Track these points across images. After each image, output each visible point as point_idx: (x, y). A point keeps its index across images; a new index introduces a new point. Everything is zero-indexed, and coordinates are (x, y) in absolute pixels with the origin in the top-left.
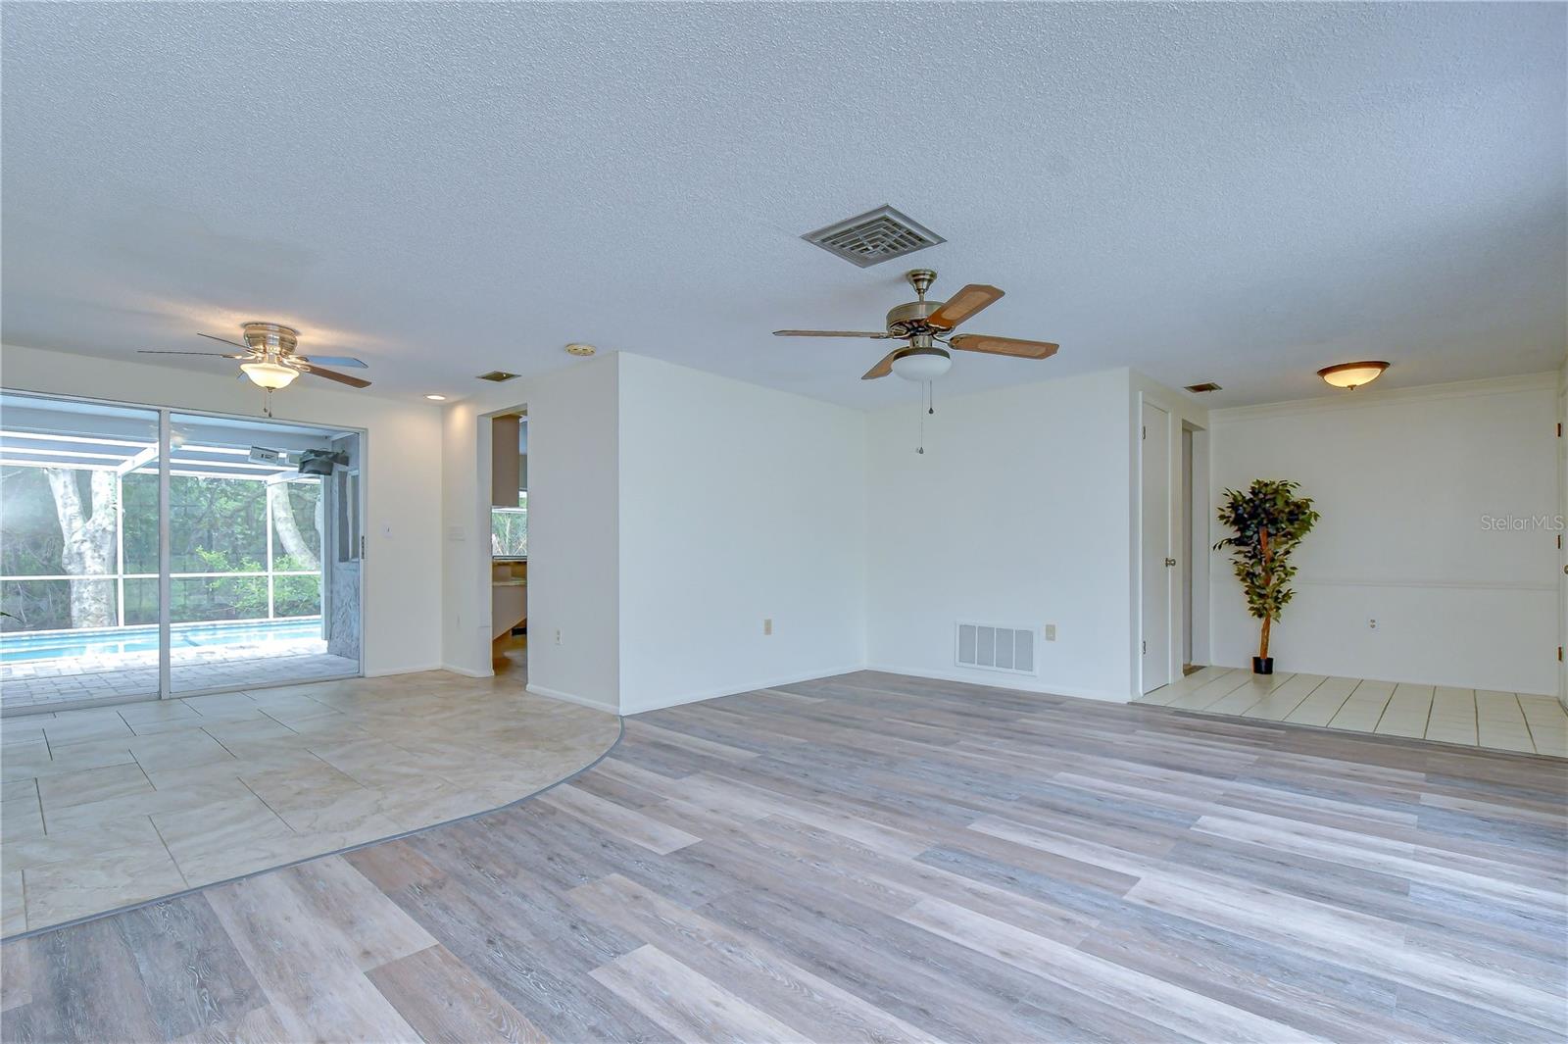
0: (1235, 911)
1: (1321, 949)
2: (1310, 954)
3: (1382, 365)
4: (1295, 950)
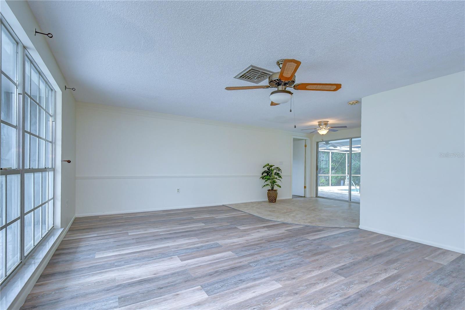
0: (155, 265)
1: (133, 267)
2: (134, 264)
4: (137, 264)
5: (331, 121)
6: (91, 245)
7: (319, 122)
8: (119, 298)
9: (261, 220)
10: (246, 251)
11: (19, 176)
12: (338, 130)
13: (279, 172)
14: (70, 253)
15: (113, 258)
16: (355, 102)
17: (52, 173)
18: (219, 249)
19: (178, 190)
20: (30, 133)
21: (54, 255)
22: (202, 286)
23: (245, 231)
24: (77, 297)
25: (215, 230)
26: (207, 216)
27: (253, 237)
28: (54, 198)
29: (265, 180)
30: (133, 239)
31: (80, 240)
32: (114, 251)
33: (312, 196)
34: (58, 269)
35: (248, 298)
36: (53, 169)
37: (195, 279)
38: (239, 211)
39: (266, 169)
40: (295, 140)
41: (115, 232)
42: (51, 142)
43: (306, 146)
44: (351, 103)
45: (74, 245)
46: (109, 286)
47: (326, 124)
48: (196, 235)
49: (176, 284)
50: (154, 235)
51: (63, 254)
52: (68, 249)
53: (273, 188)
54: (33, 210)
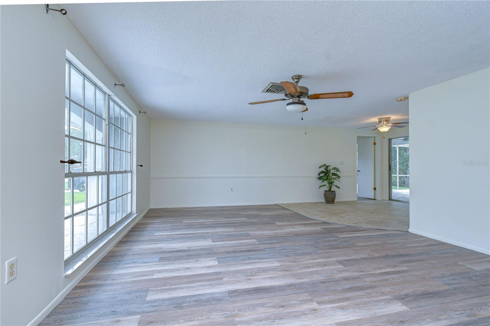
5: (394, 117)
6: (155, 227)
7: (379, 119)
8: (160, 258)
9: (303, 218)
10: (269, 240)
11: (106, 176)
12: (405, 126)
13: (338, 173)
14: (139, 231)
15: (165, 236)
16: (403, 99)
17: (131, 174)
18: (248, 236)
19: (232, 189)
20: (114, 148)
21: (130, 231)
22: (217, 258)
23: (280, 226)
24: (136, 254)
25: (253, 224)
26: (255, 213)
27: (285, 231)
28: (131, 192)
29: (322, 180)
30: (184, 225)
31: (148, 224)
32: (168, 232)
33: (384, 198)
34: (130, 239)
35: (246, 268)
36: (131, 172)
37: (216, 253)
38: (289, 210)
39: (323, 169)
40: (359, 138)
41: (174, 220)
42: (129, 152)
43: (375, 144)
44: (399, 99)
45: (143, 226)
46: (156, 251)
47: (387, 120)
48: (234, 227)
49: (200, 255)
50: (201, 224)
51: (135, 231)
52: (139, 228)
53: (330, 188)
54: (116, 198)
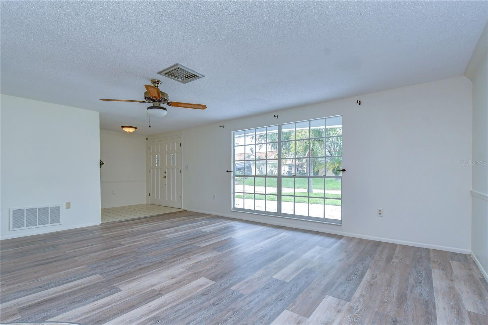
3: (136, 128)
